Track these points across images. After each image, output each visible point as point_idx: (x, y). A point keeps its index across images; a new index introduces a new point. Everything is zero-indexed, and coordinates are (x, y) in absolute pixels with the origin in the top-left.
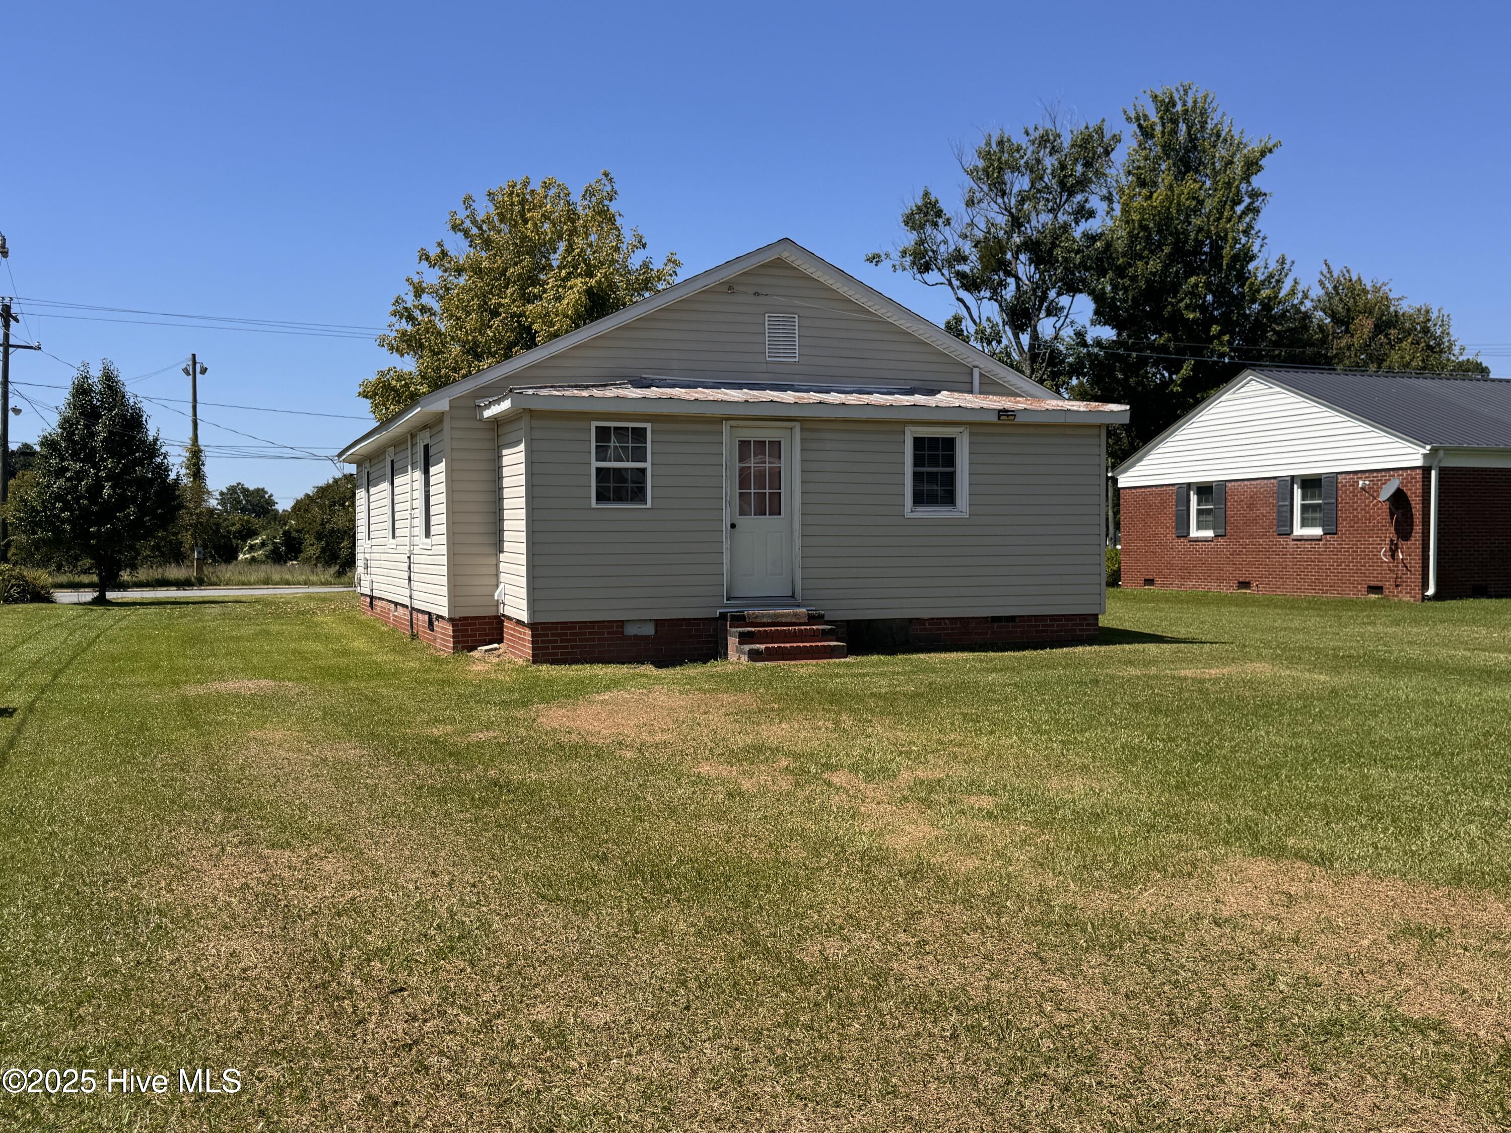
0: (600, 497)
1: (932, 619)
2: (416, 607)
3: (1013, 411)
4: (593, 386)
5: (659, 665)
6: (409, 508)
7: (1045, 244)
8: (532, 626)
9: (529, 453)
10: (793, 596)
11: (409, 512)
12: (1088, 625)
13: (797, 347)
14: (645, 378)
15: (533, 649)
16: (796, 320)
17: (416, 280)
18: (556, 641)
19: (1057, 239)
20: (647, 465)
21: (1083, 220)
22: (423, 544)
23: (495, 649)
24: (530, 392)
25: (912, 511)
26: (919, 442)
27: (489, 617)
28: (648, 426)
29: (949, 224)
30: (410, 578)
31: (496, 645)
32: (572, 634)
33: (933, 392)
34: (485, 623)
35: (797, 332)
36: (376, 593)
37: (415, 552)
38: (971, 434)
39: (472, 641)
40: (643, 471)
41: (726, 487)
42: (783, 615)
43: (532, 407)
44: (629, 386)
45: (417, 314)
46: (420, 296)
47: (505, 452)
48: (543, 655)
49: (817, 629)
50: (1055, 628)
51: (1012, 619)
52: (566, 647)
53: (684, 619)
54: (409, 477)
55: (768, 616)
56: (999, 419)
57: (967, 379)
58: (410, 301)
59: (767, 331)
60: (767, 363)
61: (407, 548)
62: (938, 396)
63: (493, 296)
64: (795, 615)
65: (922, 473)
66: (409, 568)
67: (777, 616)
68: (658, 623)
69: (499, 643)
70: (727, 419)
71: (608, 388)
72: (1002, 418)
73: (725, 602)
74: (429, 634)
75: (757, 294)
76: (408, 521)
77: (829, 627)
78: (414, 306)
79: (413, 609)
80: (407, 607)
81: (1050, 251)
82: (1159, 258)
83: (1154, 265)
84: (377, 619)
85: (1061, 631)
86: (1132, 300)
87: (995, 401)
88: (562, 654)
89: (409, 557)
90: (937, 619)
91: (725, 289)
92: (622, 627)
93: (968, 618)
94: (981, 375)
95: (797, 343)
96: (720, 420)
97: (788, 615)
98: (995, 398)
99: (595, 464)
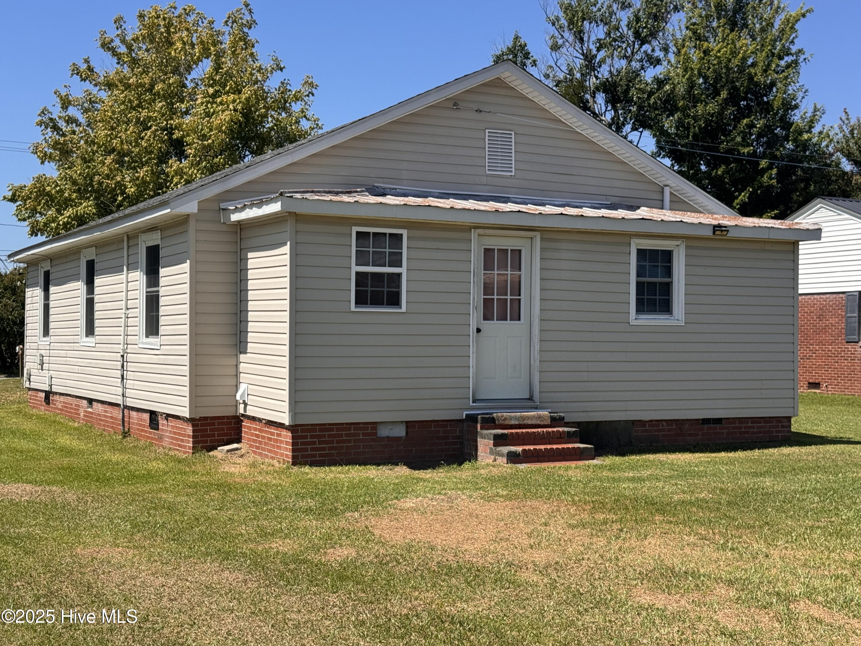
0: (360, 301)
1: (652, 421)
2: (128, 404)
3: (725, 227)
4: (342, 193)
5: (414, 465)
6: (124, 308)
7: (621, 86)
8: (293, 428)
9: (294, 255)
10: (531, 399)
11: (123, 311)
12: (783, 427)
13: (513, 162)
14: (377, 187)
15: (293, 451)
16: (513, 136)
17: (63, 94)
18: (314, 443)
19: (630, 81)
20: (403, 270)
21: (652, 67)
22: (143, 343)
23: (237, 449)
24: (298, 196)
25: (636, 319)
26: (641, 253)
27: (228, 417)
28: (404, 232)
29: (536, 65)
30: (123, 376)
31: (235, 446)
32: (330, 436)
33: (633, 208)
34: (223, 424)
35: (513, 147)
36: (55, 389)
37: (128, 351)
38: (687, 247)
39: (211, 441)
40: (399, 276)
41: (474, 293)
42: (528, 418)
43: (298, 211)
44: (367, 194)
45: (62, 124)
46: (67, 108)
47: (250, 255)
48: (303, 457)
49: (563, 432)
50: (755, 430)
51: (719, 421)
52: (324, 449)
53: (434, 421)
54: (124, 276)
55: (516, 418)
56: (714, 233)
57: (659, 197)
58: (56, 112)
59: (487, 146)
60: (487, 176)
61: (121, 346)
62: (638, 211)
63: (143, 109)
64: (540, 417)
65: (644, 283)
66: (123, 366)
67: (523, 418)
68: (409, 424)
69: (238, 443)
70: (476, 228)
71: (352, 194)
72: (717, 233)
73: (471, 404)
74: (150, 433)
75: (479, 111)
76: (123, 320)
77: (574, 429)
78: (60, 118)
79: (126, 407)
80: (118, 405)
81: (627, 91)
82: (717, 101)
83: (712, 107)
84: (58, 414)
85: (760, 432)
86: (692, 137)
87: (694, 217)
88: (321, 455)
89: (123, 356)
90: (656, 421)
91: (450, 105)
92: (375, 428)
93: (682, 420)
94: (671, 193)
95: (513, 159)
96: (469, 228)
97: (533, 417)
98: (693, 214)
99: (355, 268)
